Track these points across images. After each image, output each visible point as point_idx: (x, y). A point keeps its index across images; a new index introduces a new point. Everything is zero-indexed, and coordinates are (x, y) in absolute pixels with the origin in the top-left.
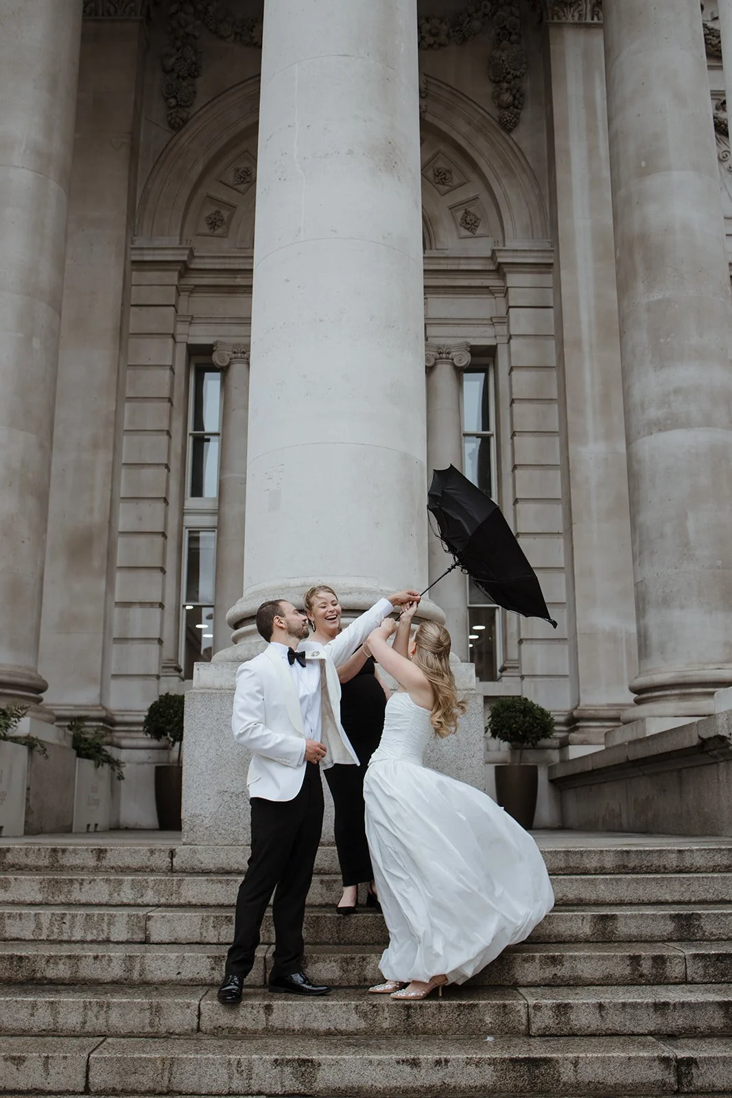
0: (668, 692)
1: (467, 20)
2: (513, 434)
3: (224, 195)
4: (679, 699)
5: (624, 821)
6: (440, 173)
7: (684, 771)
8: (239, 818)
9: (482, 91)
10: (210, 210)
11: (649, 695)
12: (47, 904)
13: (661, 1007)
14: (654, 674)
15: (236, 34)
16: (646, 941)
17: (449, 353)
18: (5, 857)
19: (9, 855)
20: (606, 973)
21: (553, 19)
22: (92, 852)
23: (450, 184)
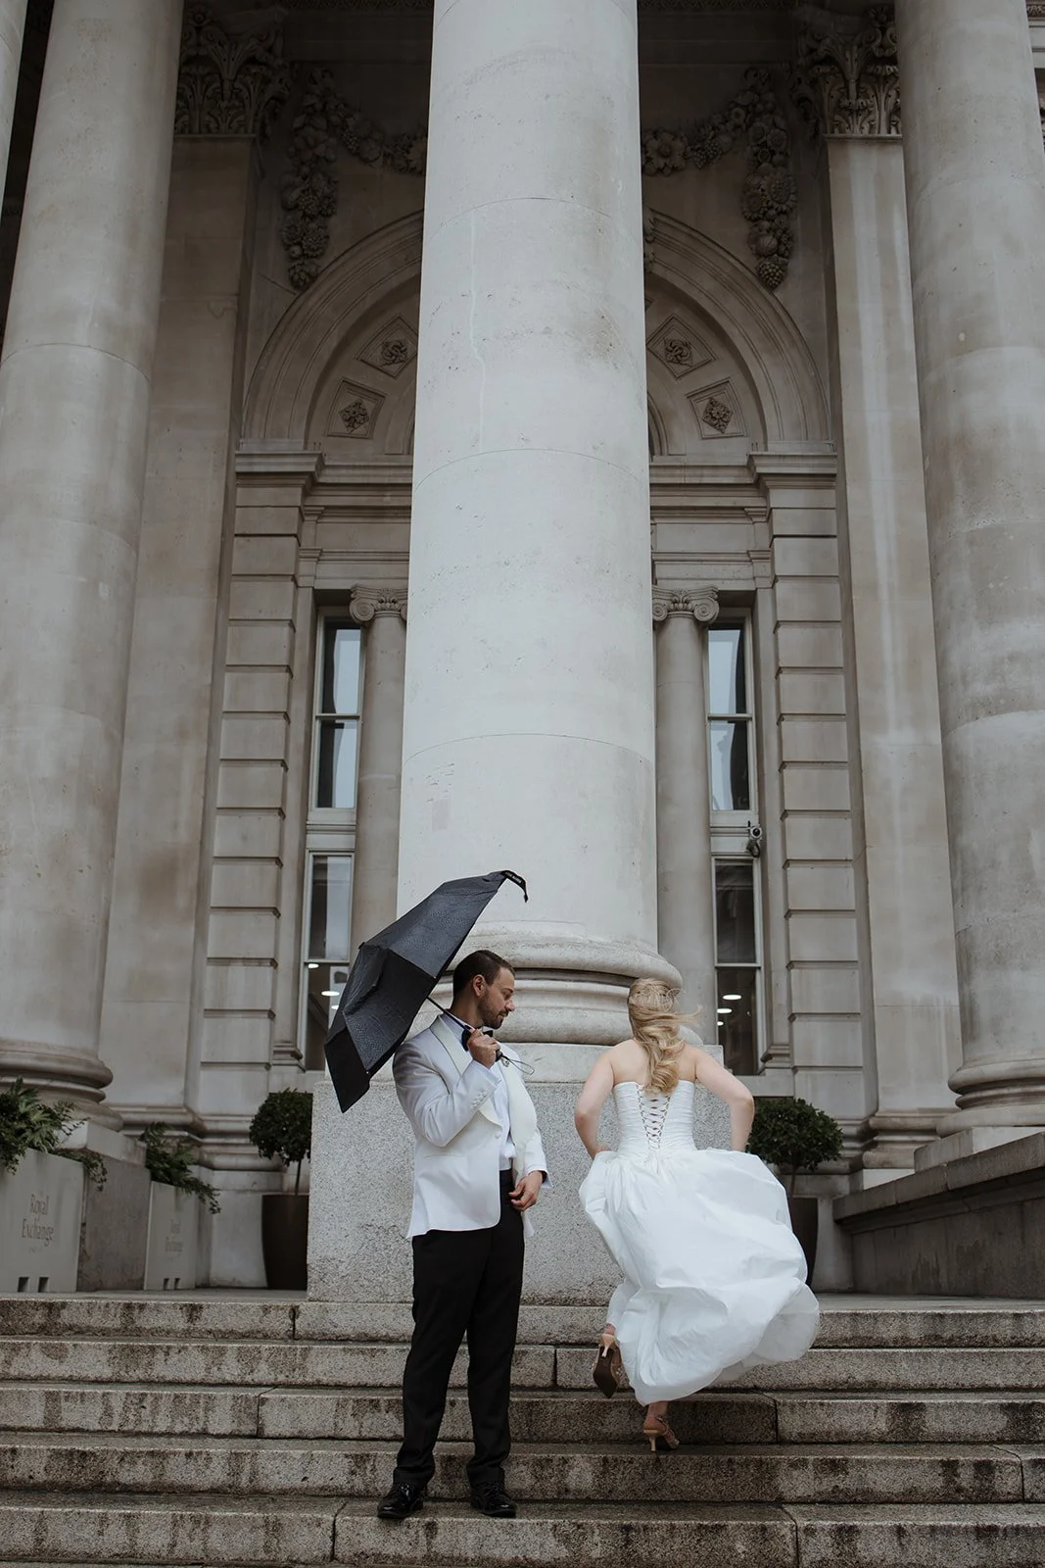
0: (1005, 1091)
1: (712, 133)
2: (781, 718)
3: (367, 379)
4: (1022, 1100)
5: (943, 1279)
6: (674, 348)
7: (1028, 1204)
8: (389, 1262)
9: (732, 232)
10: (348, 400)
11: (978, 1094)
12: (118, 1382)
13: (985, 1533)
14: (984, 1064)
15: (386, 155)
16: (967, 1443)
17: (687, 602)
18: (59, 1316)
19: (65, 1313)
20: (908, 1486)
21: (833, 132)
22: (181, 1309)
23: (687, 362)
